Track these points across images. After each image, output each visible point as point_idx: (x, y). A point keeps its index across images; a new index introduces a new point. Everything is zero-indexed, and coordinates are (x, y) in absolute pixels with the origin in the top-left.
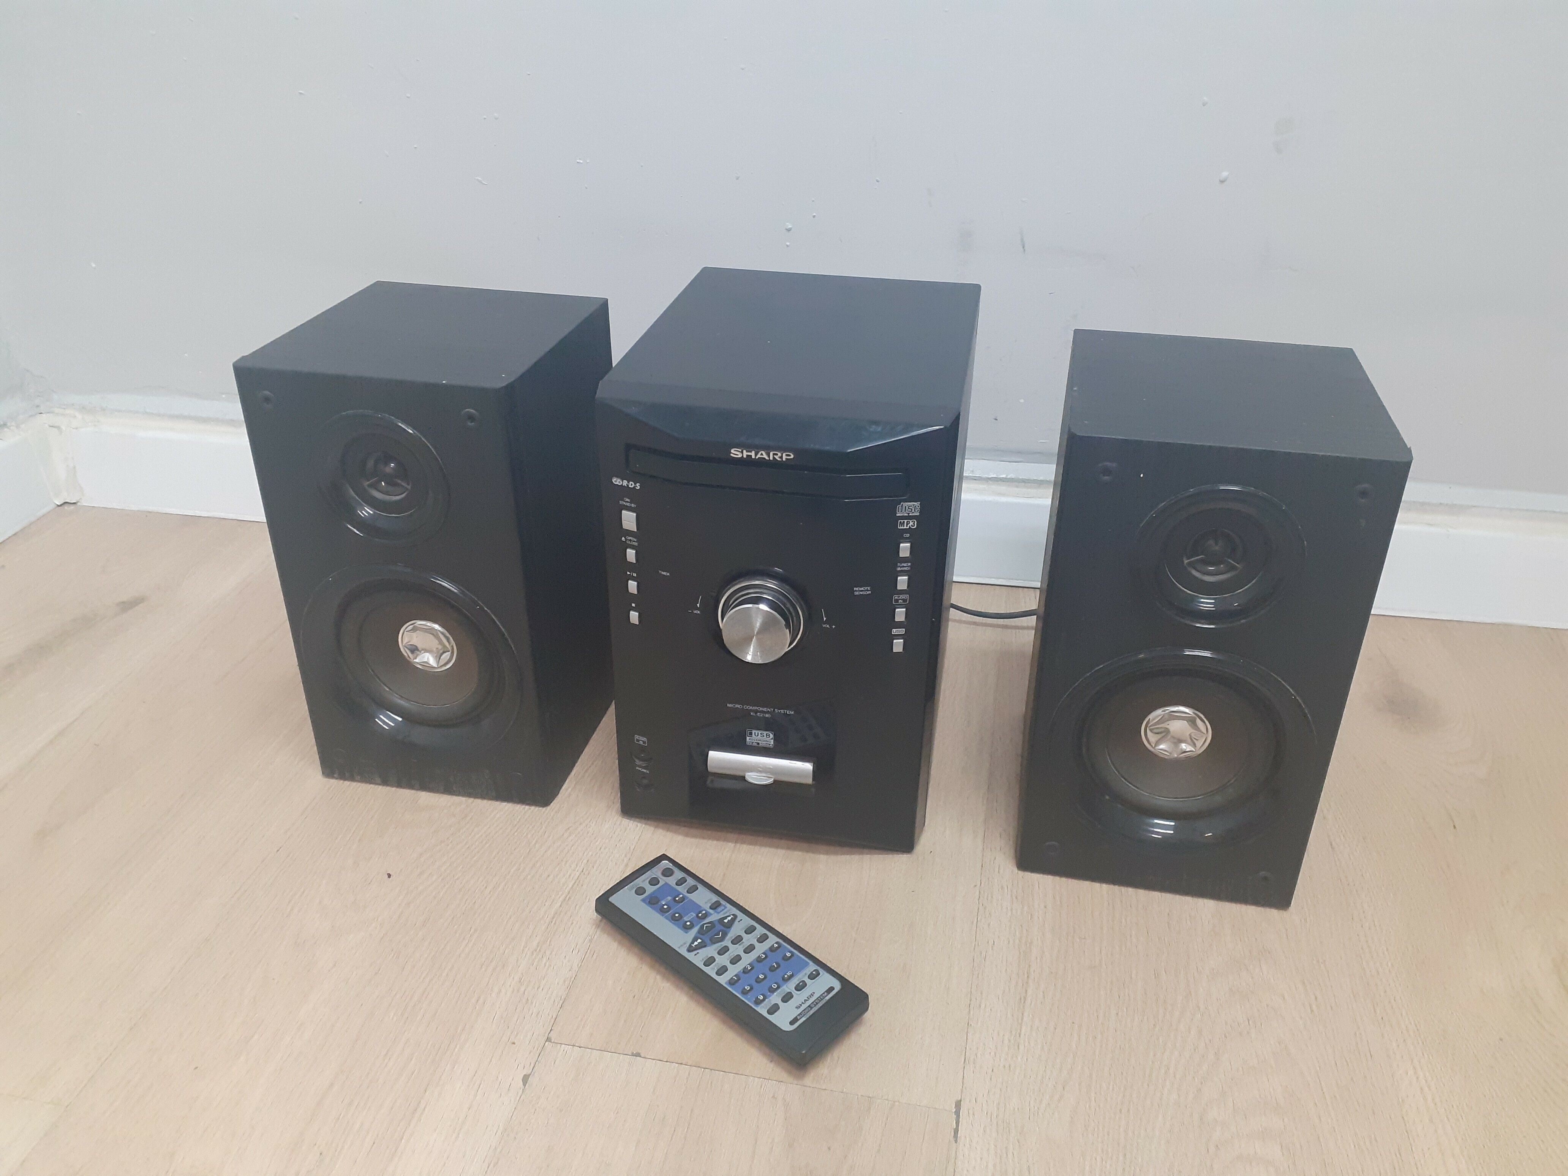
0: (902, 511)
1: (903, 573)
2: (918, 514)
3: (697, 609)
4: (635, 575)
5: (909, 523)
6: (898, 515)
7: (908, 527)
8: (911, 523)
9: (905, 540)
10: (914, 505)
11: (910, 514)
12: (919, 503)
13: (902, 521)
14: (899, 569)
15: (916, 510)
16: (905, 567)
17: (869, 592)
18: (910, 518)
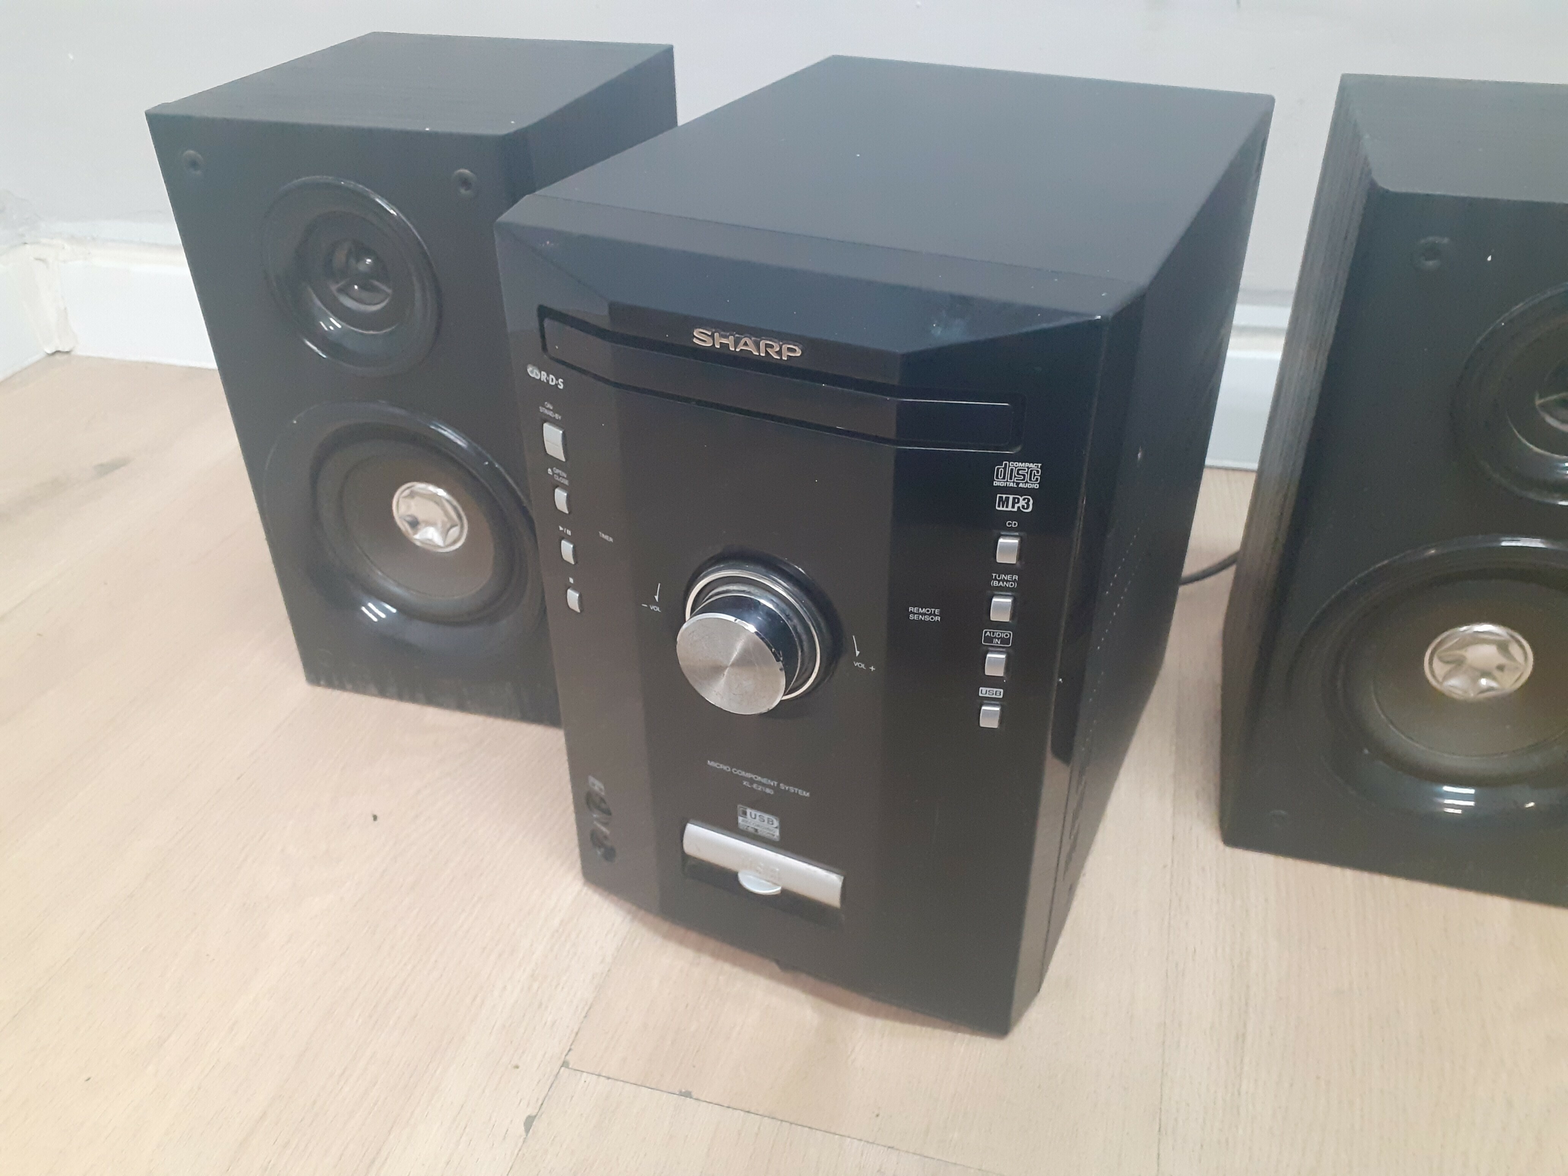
0: (1004, 478)
1: (1002, 591)
2: (1037, 486)
3: (654, 603)
4: (569, 532)
5: (1018, 502)
6: (996, 484)
7: (1015, 509)
8: (1022, 503)
9: (1009, 532)
10: (1028, 468)
11: (1021, 485)
12: (1040, 465)
13: (1004, 496)
14: (995, 583)
16: (1007, 581)
17: (937, 618)
18: (1020, 491)
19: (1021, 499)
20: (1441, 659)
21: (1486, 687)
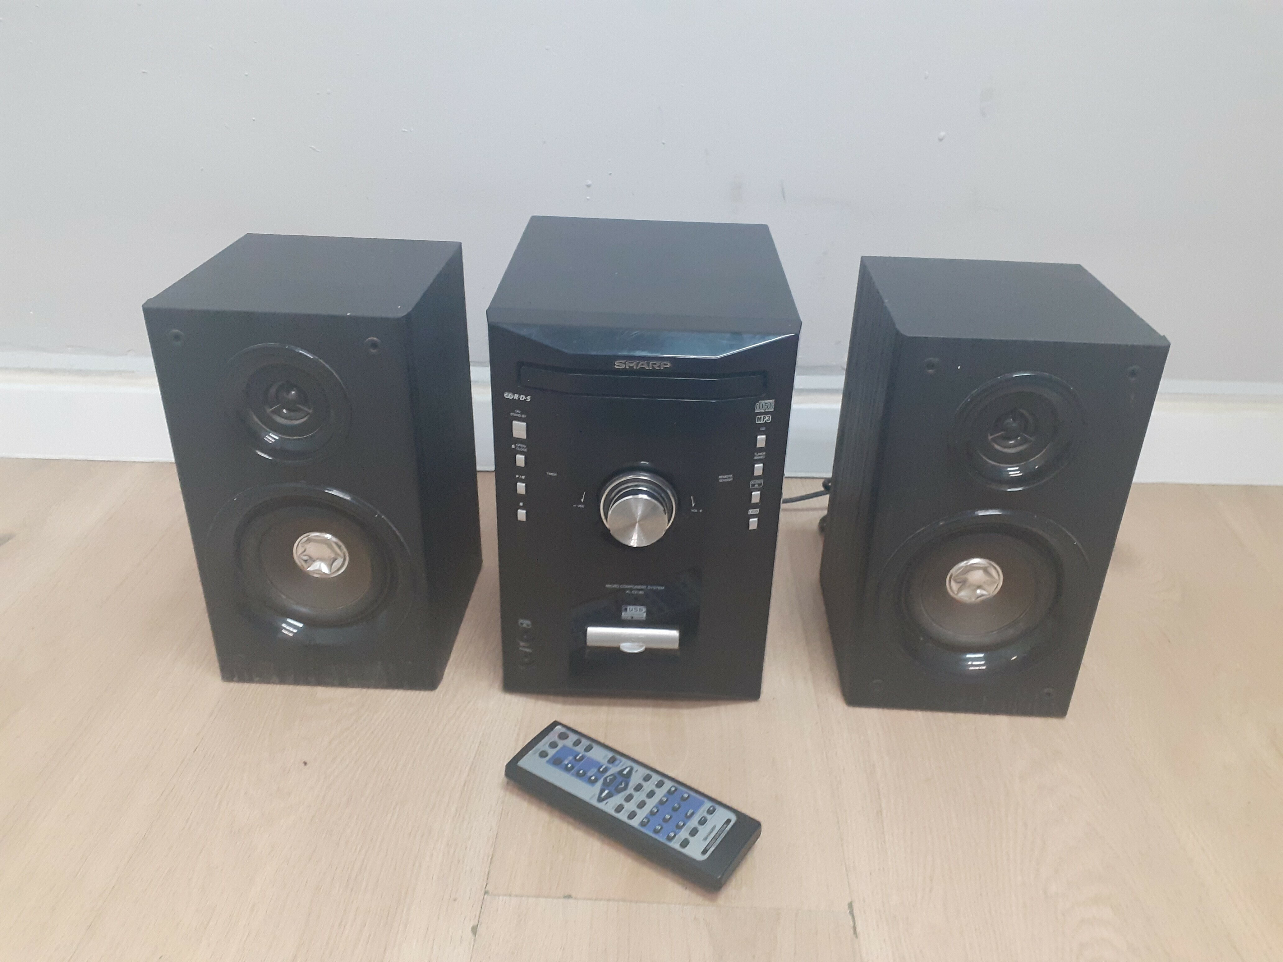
0: (759, 408)
1: (759, 461)
2: (773, 410)
3: (581, 503)
4: (523, 477)
6: (756, 411)
7: (764, 422)
8: (767, 418)
9: (761, 433)
10: (769, 402)
11: (766, 411)
12: (774, 400)
13: (759, 416)
14: (756, 458)
15: (771, 407)
16: (761, 456)
17: (732, 479)
18: (767, 413)
19: (766, 417)
20: (955, 581)
21: (980, 595)
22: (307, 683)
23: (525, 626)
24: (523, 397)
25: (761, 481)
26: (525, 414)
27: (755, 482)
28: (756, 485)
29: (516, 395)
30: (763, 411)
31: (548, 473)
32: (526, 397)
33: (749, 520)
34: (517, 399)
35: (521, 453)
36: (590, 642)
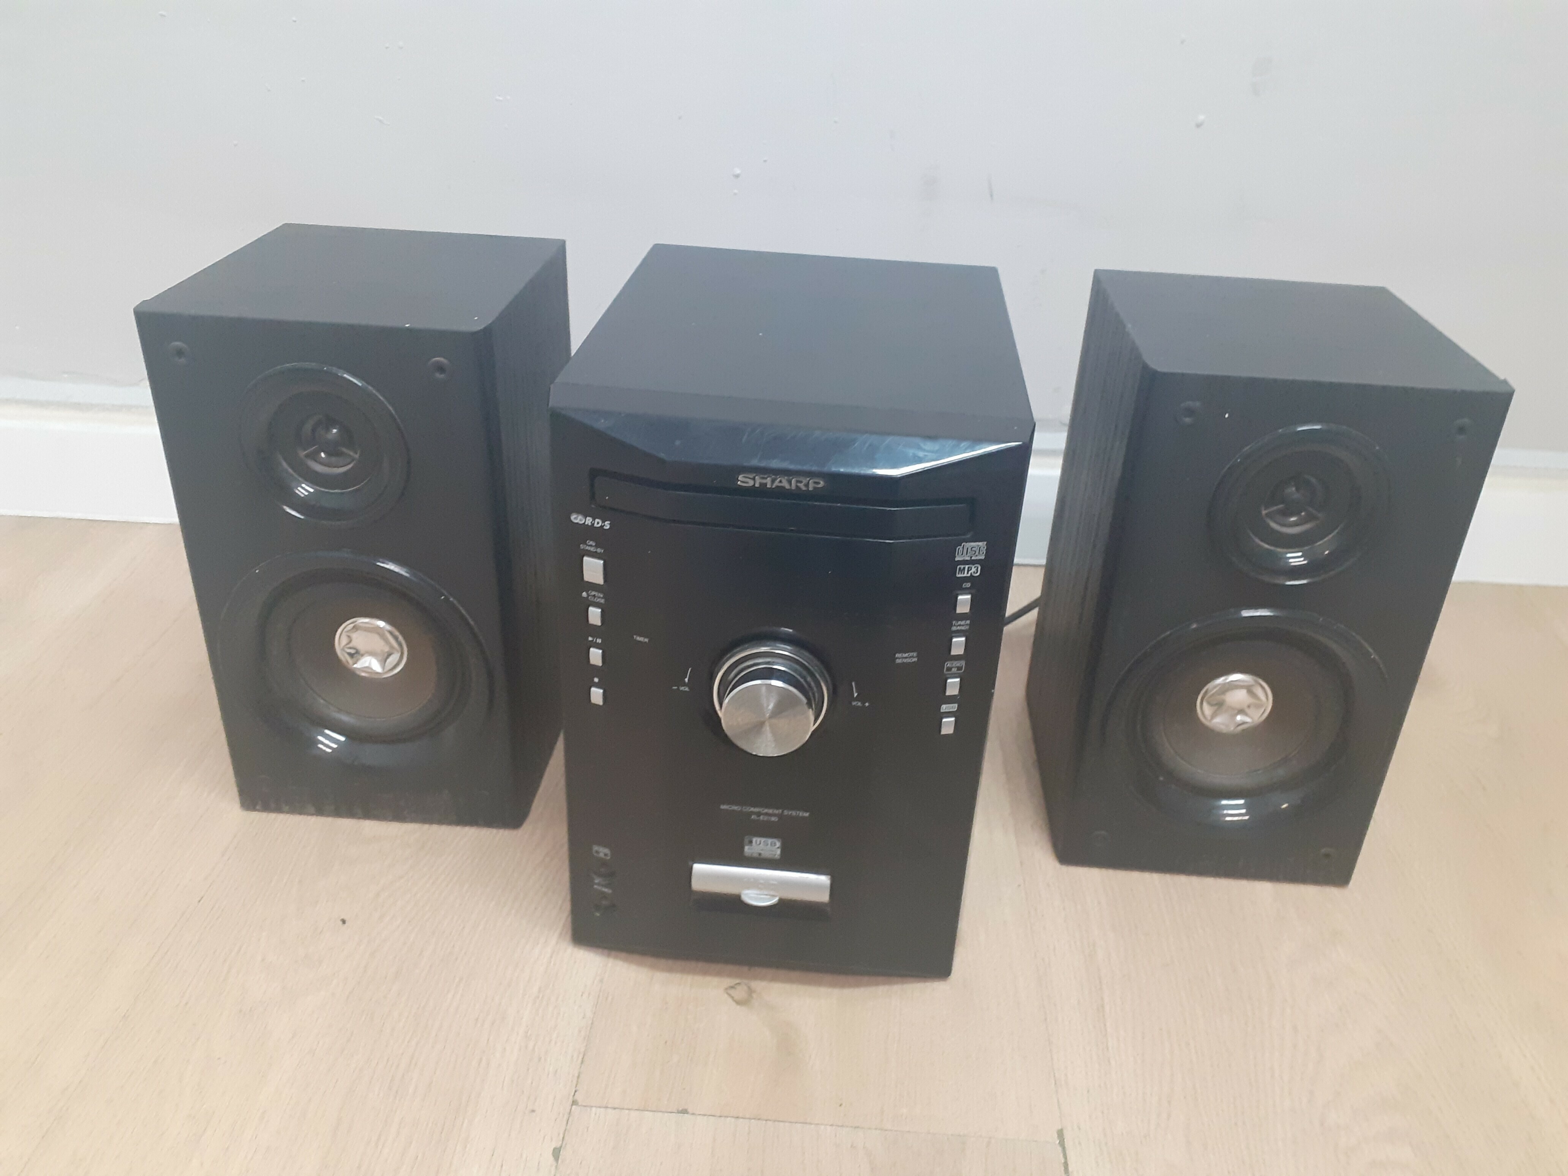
0: (962, 554)
1: (959, 633)
2: (983, 557)
3: (684, 684)
4: (599, 641)
5: (971, 570)
6: (956, 559)
7: (969, 575)
8: (974, 570)
9: (965, 591)
10: (978, 546)
11: (973, 558)
12: (985, 543)
13: (962, 567)
14: (954, 628)
15: (981, 553)
16: (963, 625)
17: (915, 660)
18: (972, 562)
19: (973, 567)
20: (1209, 703)
21: (1241, 722)
22: (350, 813)
23: (602, 855)
24: (598, 523)
25: (963, 663)
26: (601, 548)
27: (952, 664)
28: (953, 669)
29: (588, 518)
30: (968, 558)
31: (635, 636)
32: (603, 522)
33: (942, 721)
34: (590, 524)
35: (597, 605)
36: (697, 885)
